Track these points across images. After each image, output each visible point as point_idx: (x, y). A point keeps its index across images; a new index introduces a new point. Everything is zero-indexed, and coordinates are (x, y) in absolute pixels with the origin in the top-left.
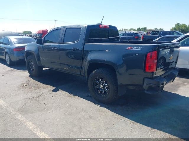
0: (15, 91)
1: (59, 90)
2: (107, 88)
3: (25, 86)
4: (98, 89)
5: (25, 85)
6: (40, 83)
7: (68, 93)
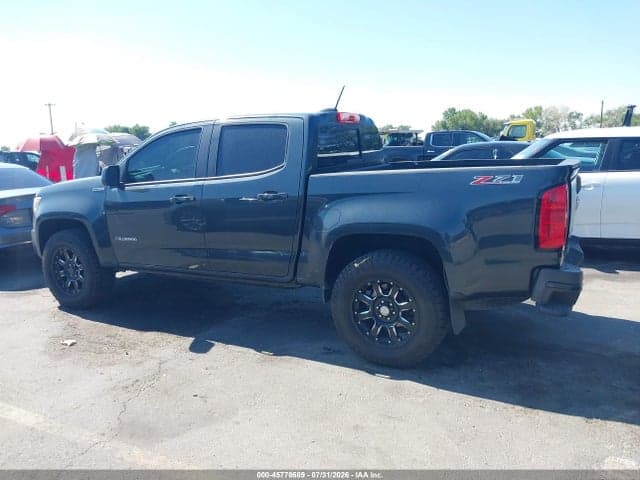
0: (44, 367)
1: (213, 345)
2: (408, 315)
3: (72, 345)
4: (369, 323)
5: (69, 342)
6: (121, 329)
7: (252, 351)
